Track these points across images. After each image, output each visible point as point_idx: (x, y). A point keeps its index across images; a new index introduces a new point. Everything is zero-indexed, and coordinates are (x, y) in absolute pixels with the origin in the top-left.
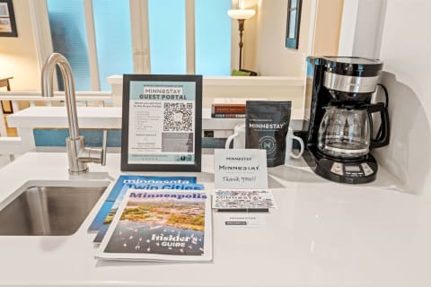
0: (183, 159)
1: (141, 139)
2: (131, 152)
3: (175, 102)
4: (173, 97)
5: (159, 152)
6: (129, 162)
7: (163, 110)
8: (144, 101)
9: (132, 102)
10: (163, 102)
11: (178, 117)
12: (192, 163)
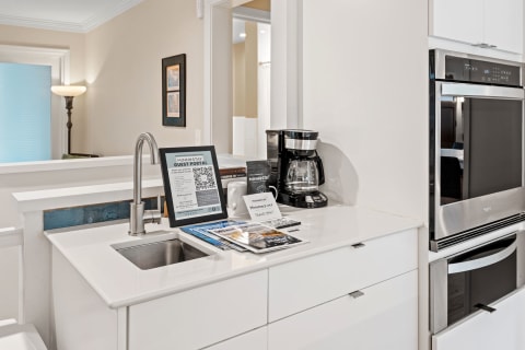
0: (214, 209)
1: (182, 199)
2: (176, 210)
3: (199, 167)
4: (198, 163)
5: (196, 207)
6: (177, 219)
7: (192, 174)
8: (178, 168)
9: (170, 170)
10: (192, 167)
11: (204, 178)
12: (221, 212)
